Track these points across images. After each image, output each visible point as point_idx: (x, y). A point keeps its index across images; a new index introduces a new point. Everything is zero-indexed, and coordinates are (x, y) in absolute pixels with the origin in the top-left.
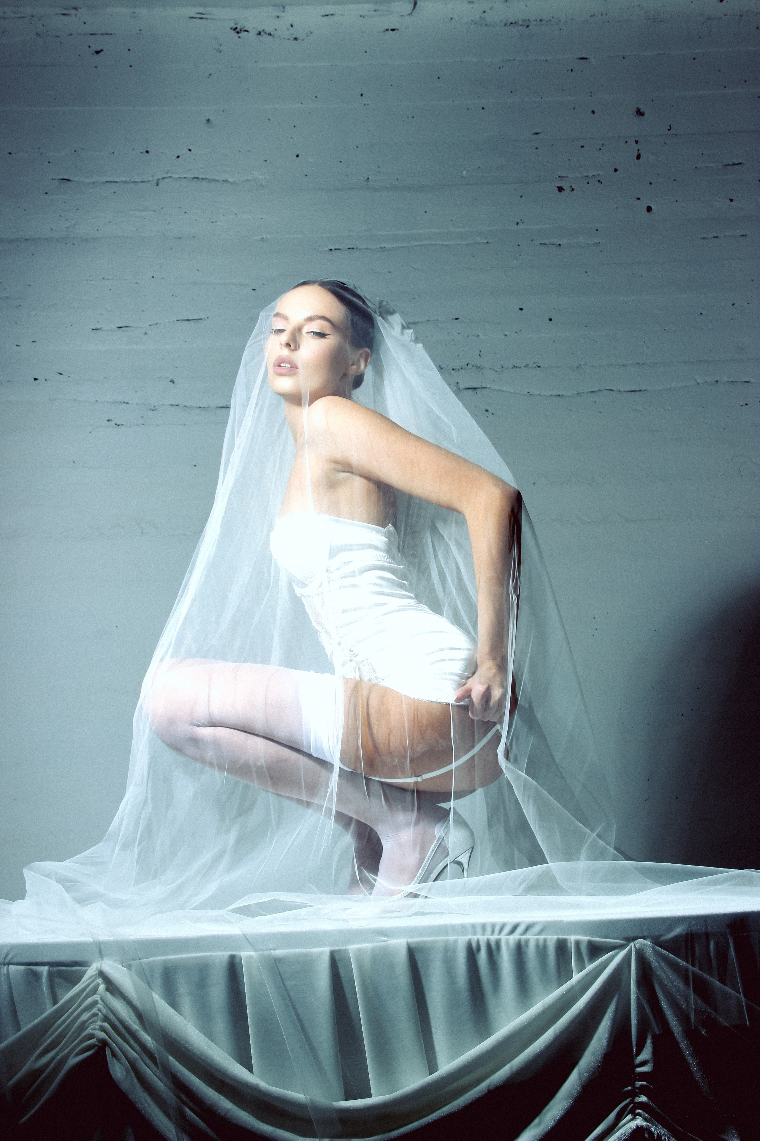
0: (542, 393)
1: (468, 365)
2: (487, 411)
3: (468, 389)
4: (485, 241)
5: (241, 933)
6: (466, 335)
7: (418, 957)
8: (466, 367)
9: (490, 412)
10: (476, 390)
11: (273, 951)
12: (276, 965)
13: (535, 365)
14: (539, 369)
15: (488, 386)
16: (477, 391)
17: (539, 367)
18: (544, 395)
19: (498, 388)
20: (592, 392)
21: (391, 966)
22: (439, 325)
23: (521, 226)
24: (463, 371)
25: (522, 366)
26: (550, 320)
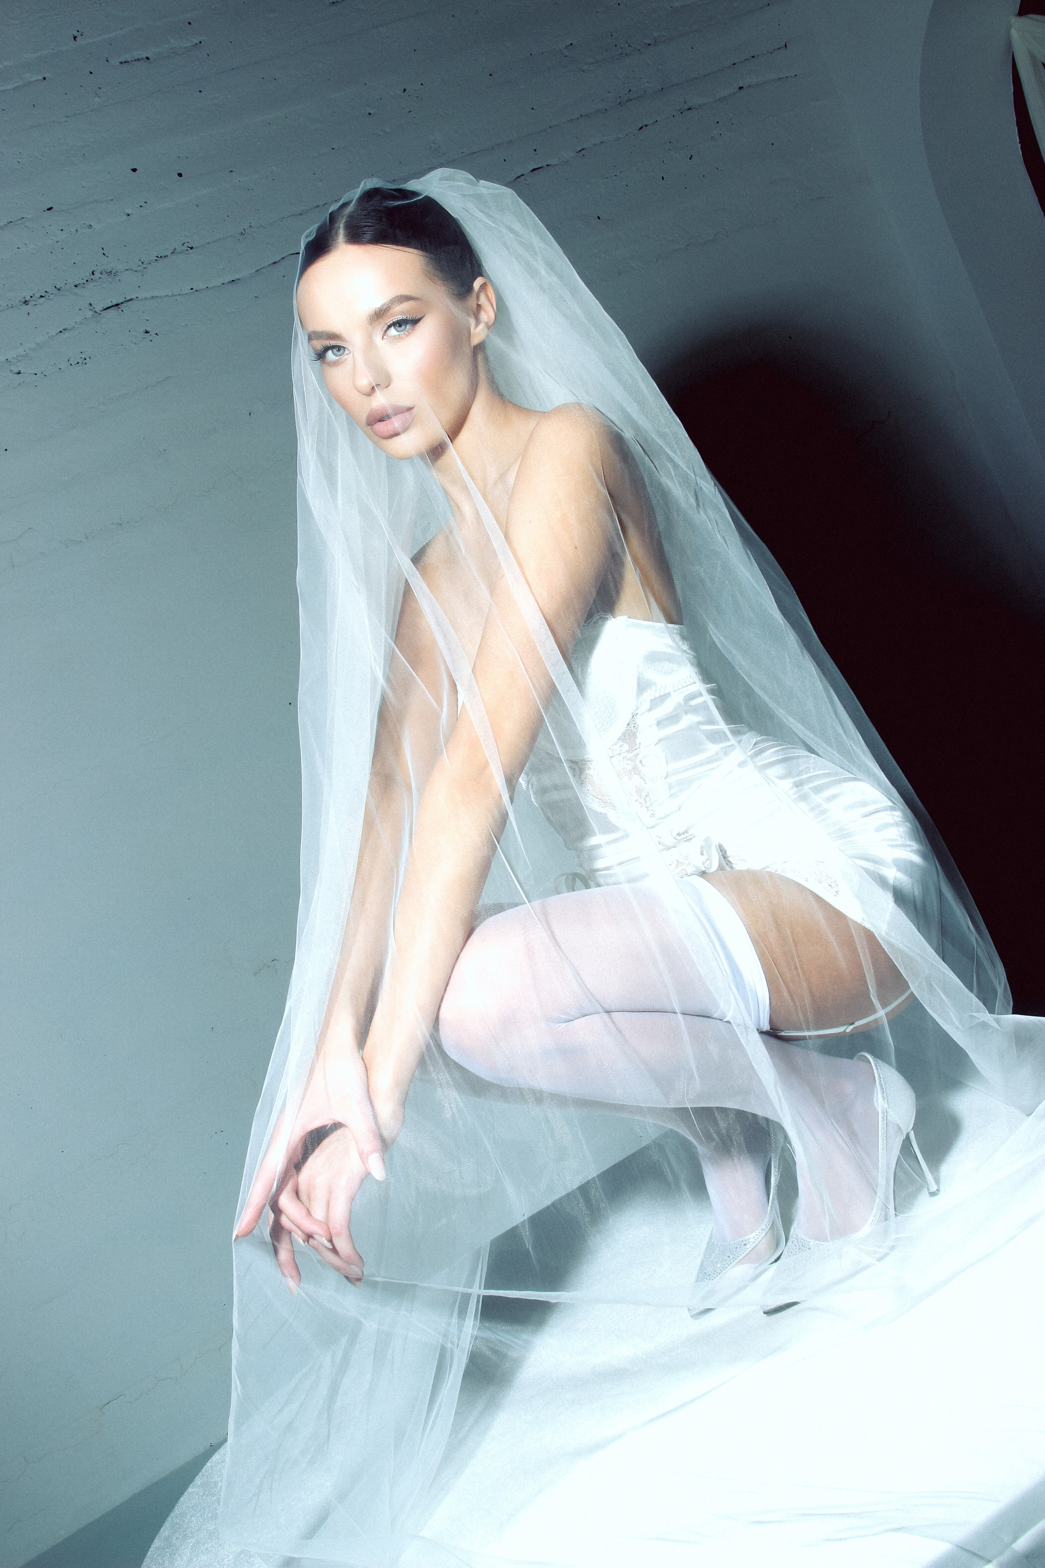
0: (210, 286)
1: (93, 274)
2: (147, 332)
3: (108, 308)
4: (41, 78)
6: (73, 230)
8: (92, 277)
9: (152, 333)
10: (119, 306)
13: (185, 247)
14: (193, 250)
15: (134, 297)
16: (122, 307)
17: (191, 248)
18: (215, 287)
19: (148, 295)
20: (274, 263)
22: (28, 224)
23: (81, 41)
24: (91, 285)
25: (168, 253)
26: (180, 175)
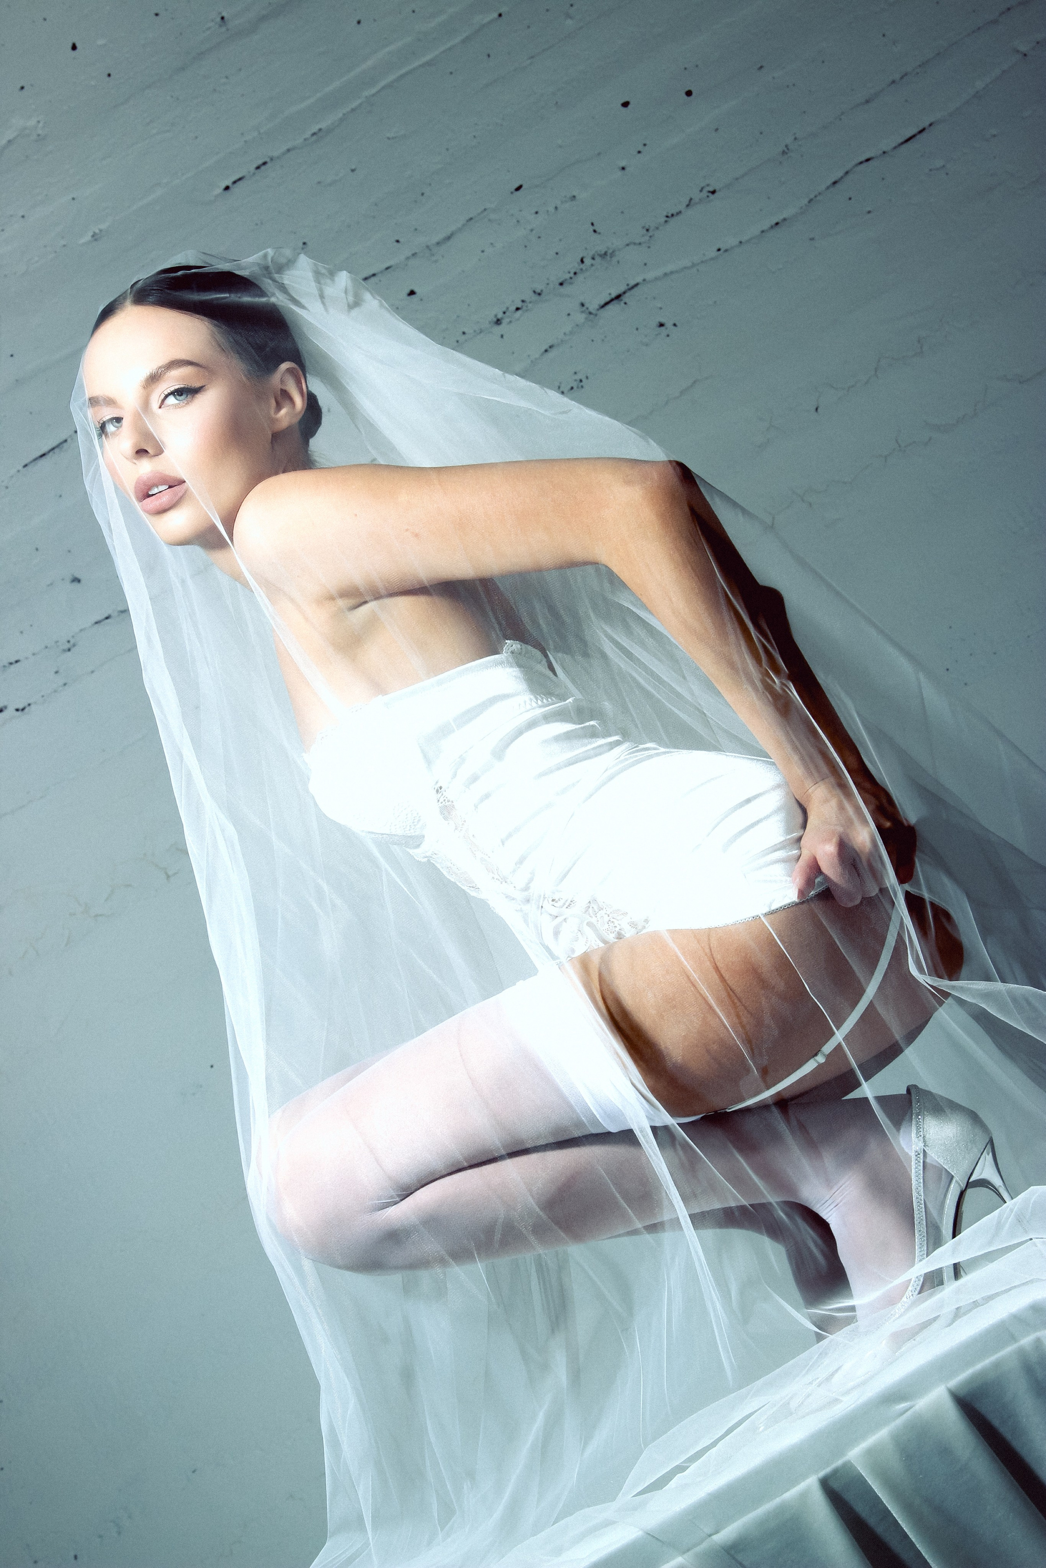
0: (744, 238)
1: (582, 261)
2: (661, 325)
3: (607, 304)
4: (496, 15)
5: (640, 1533)
6: (551, 209)
7: (985, 1408)
8: (582, 266)
9: (669, 325)
10: (622, 298)
11: (715, 1537)
12: (736, 1561)
13: (705, 193)
14: (716, 195)
15: (639, 279)
16: (625, 298)
17: (713, 192)
18: (751, 239)
19: (659, 272)
20: (835, 183)
21: (945, 1451)
22: (493, 216)
24: (580, 277)
25: (682, 207)
26: (689, 93)
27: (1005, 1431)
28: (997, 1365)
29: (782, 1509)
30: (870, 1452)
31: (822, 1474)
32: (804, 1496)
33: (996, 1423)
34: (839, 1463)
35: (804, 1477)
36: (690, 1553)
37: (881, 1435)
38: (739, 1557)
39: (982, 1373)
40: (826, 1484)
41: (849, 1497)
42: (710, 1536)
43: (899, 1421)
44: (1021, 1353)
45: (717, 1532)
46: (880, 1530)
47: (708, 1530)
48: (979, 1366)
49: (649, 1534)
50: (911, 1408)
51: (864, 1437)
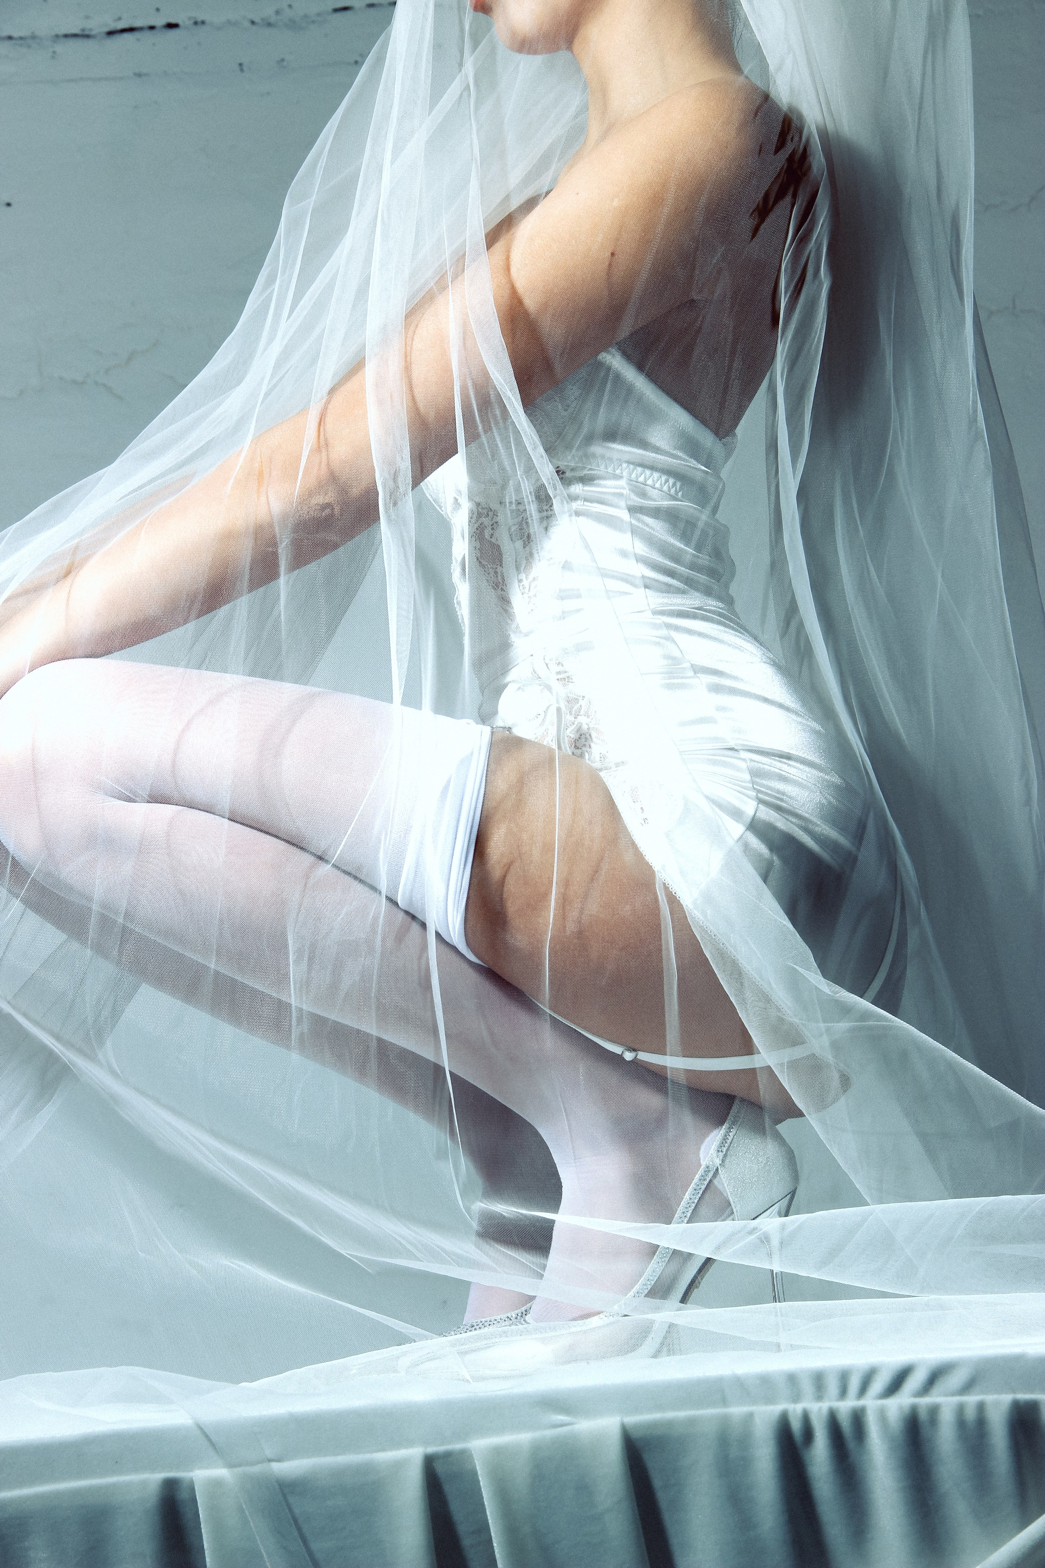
5: (190, 1422)
7: (653, 1462)
11: (273, 1465)
12: (286, 1501)
21: (584, 1489)
27: (663, 1498)
28: (692, 1422)
29: (366, 1469)
30: (498, 1451)
31: (431, 1449)
32: (399, 1465)
33: (657, 1482)
34: (457, 1446)
35: (410, 1443)
36: (239, 1470)
37: (523, 1438)
38: (291, 1500)
39: (670, 1424)
40: (430, 1465)
41: (450, 1490)
42: (270, 1461)
43: (549, 1433)
44: (725, 1423)
45: (279, 1460)
46: (467, 1542)
47: (269, 1453)
48: (670, 1415)
49: (201, 1429)
50: (572, 1424)
51: (501, 1431)
